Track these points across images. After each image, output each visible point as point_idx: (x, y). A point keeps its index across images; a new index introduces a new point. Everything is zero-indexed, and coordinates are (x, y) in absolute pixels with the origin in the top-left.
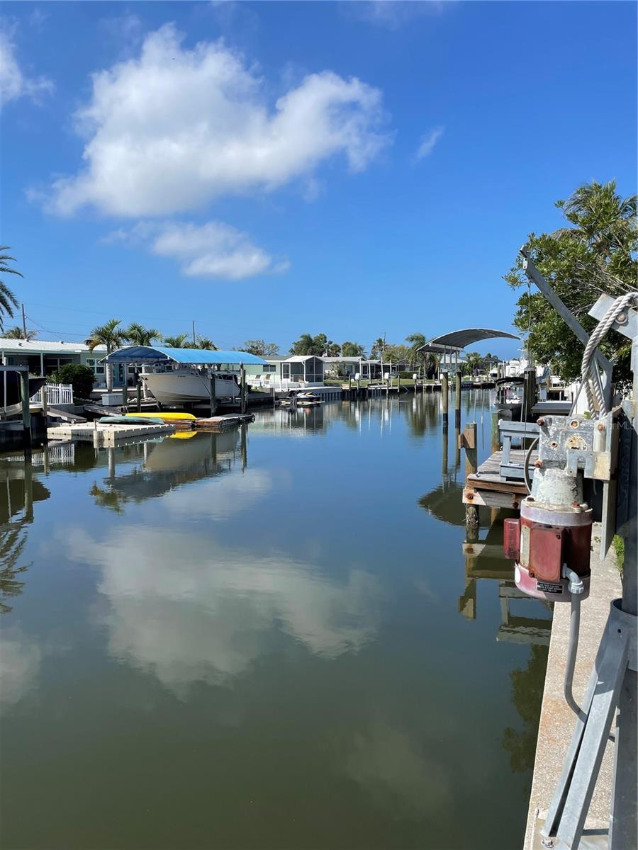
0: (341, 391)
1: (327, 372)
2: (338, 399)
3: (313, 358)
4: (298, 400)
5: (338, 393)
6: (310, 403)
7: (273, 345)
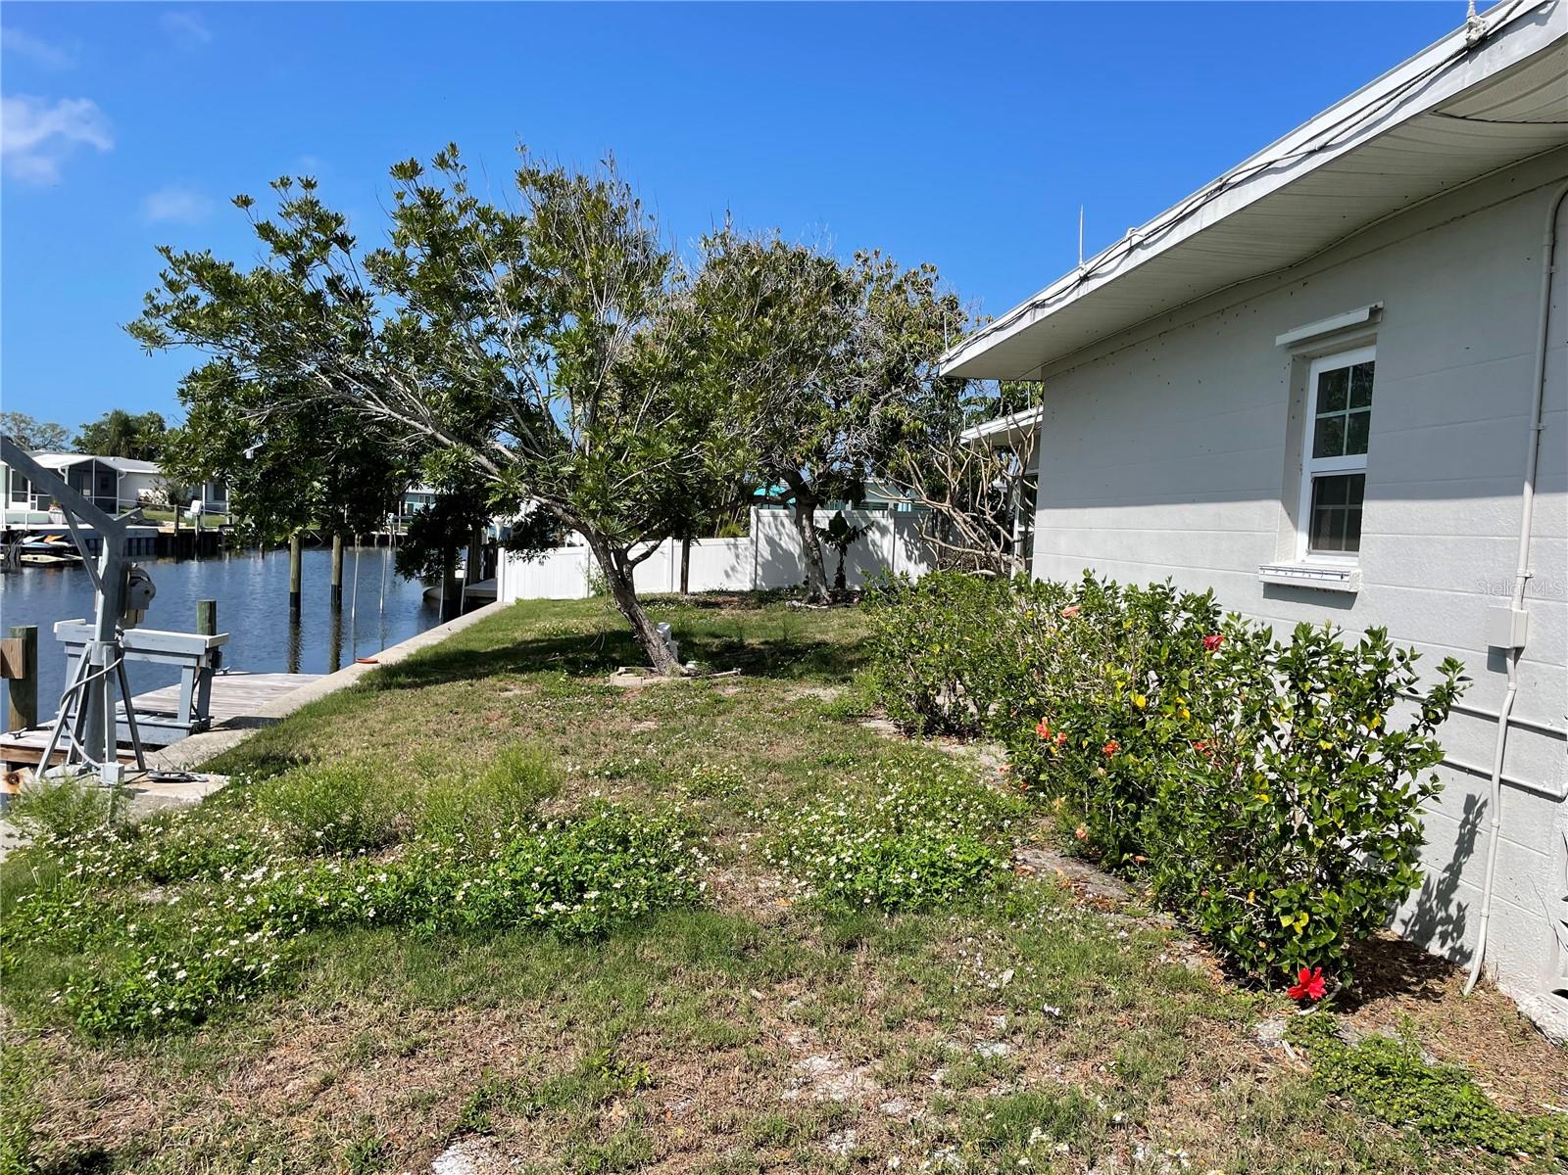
0: (155, 536)
1: (142, 492)
2: (147, 553)
3: (91, 461)
4: (25, 551)
5: (148, 539)
6: (54, 559)
7: (54, 427)
